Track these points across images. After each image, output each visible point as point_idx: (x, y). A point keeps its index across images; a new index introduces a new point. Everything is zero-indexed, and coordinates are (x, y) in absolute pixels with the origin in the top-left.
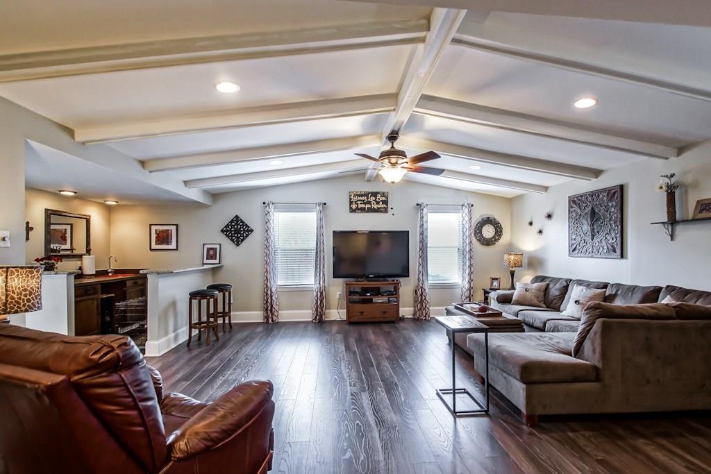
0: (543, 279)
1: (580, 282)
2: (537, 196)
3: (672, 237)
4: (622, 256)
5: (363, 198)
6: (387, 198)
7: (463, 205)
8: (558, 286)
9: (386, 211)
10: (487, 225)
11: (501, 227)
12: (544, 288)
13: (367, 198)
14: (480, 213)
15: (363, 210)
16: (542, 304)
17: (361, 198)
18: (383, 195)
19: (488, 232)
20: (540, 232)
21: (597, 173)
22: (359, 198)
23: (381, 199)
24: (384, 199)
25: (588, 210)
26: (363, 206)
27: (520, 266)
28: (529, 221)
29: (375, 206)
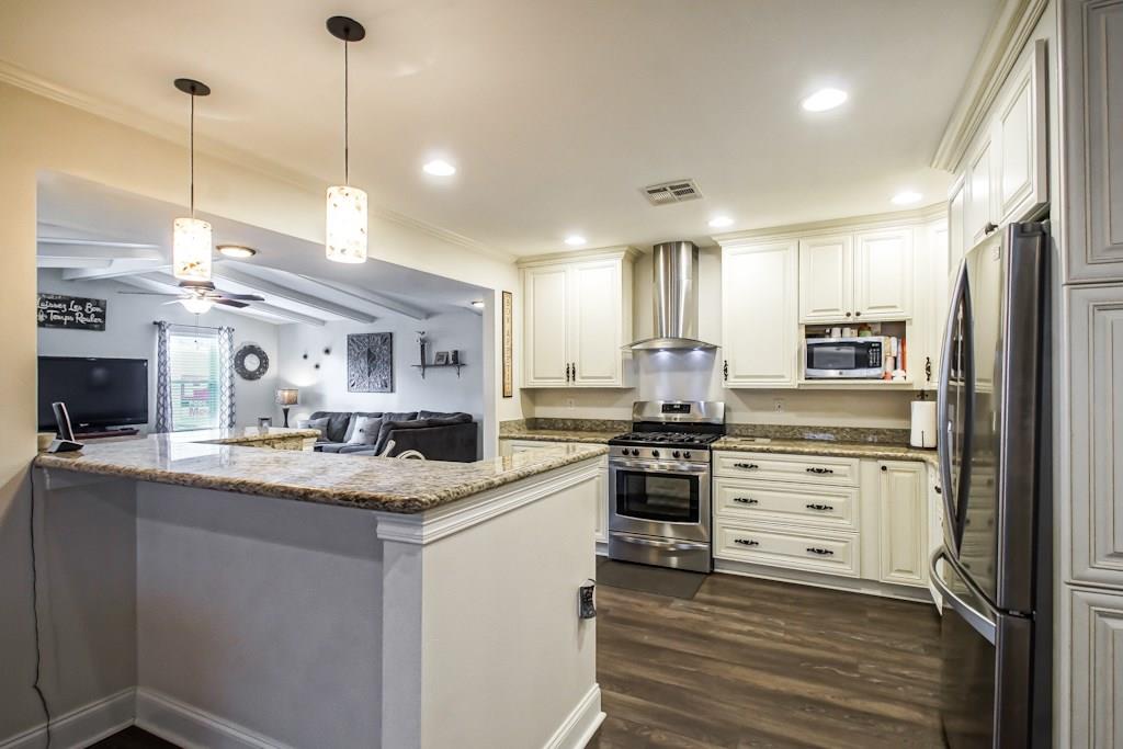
0: (324, 414)
1: (361, 414)
2: (311, 328)
3: (423, 375)
4: (392, 391)
5: (59, 306)
6: (104, 309)
7: (220, 329)
8: (340, 419)
9: (101, 327)
10: (249, 356)
11: (266, 358)
12: (325, 424)
13: (68, 307)
14: (243, 339)
15: (58, 324)
16: (326, 438)
17: (56, 306)
18: (97, 303)
19: (252, 363)
20: (317, 366)
21: (372, 319)
22: (51, 305)
23: (92, 310)
24: (98, 310)
25: (365, 349)
26: (59, 318)
27: (296, 403)
28: (303, 354)
29: (83, 320)
